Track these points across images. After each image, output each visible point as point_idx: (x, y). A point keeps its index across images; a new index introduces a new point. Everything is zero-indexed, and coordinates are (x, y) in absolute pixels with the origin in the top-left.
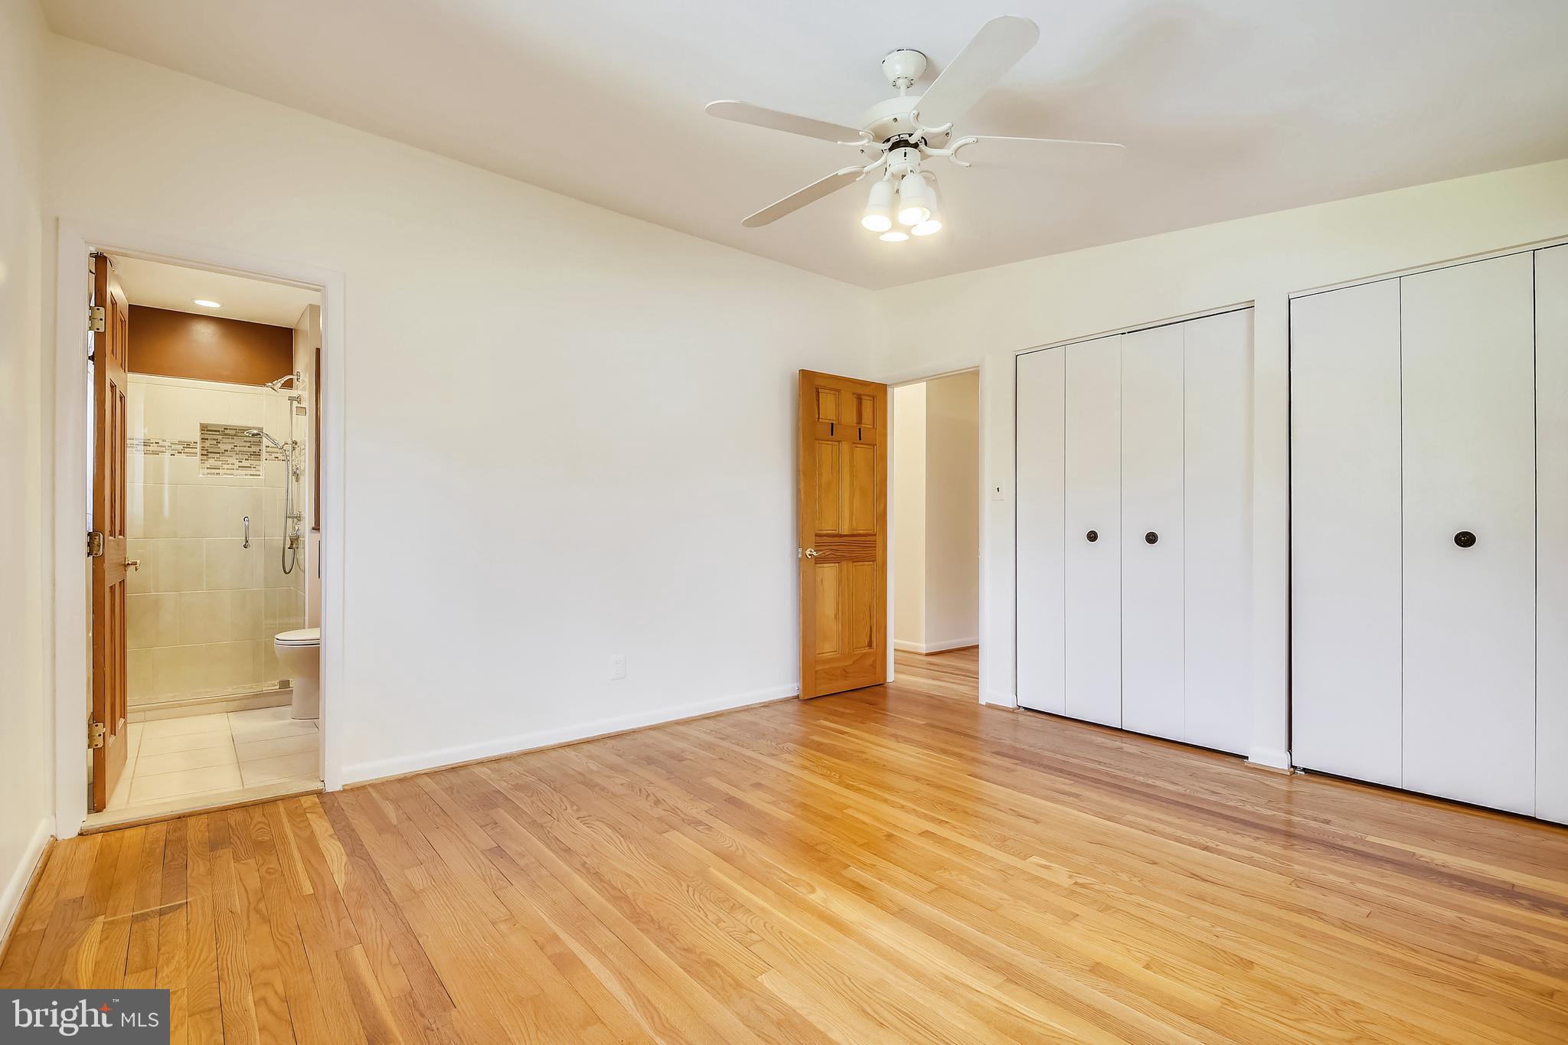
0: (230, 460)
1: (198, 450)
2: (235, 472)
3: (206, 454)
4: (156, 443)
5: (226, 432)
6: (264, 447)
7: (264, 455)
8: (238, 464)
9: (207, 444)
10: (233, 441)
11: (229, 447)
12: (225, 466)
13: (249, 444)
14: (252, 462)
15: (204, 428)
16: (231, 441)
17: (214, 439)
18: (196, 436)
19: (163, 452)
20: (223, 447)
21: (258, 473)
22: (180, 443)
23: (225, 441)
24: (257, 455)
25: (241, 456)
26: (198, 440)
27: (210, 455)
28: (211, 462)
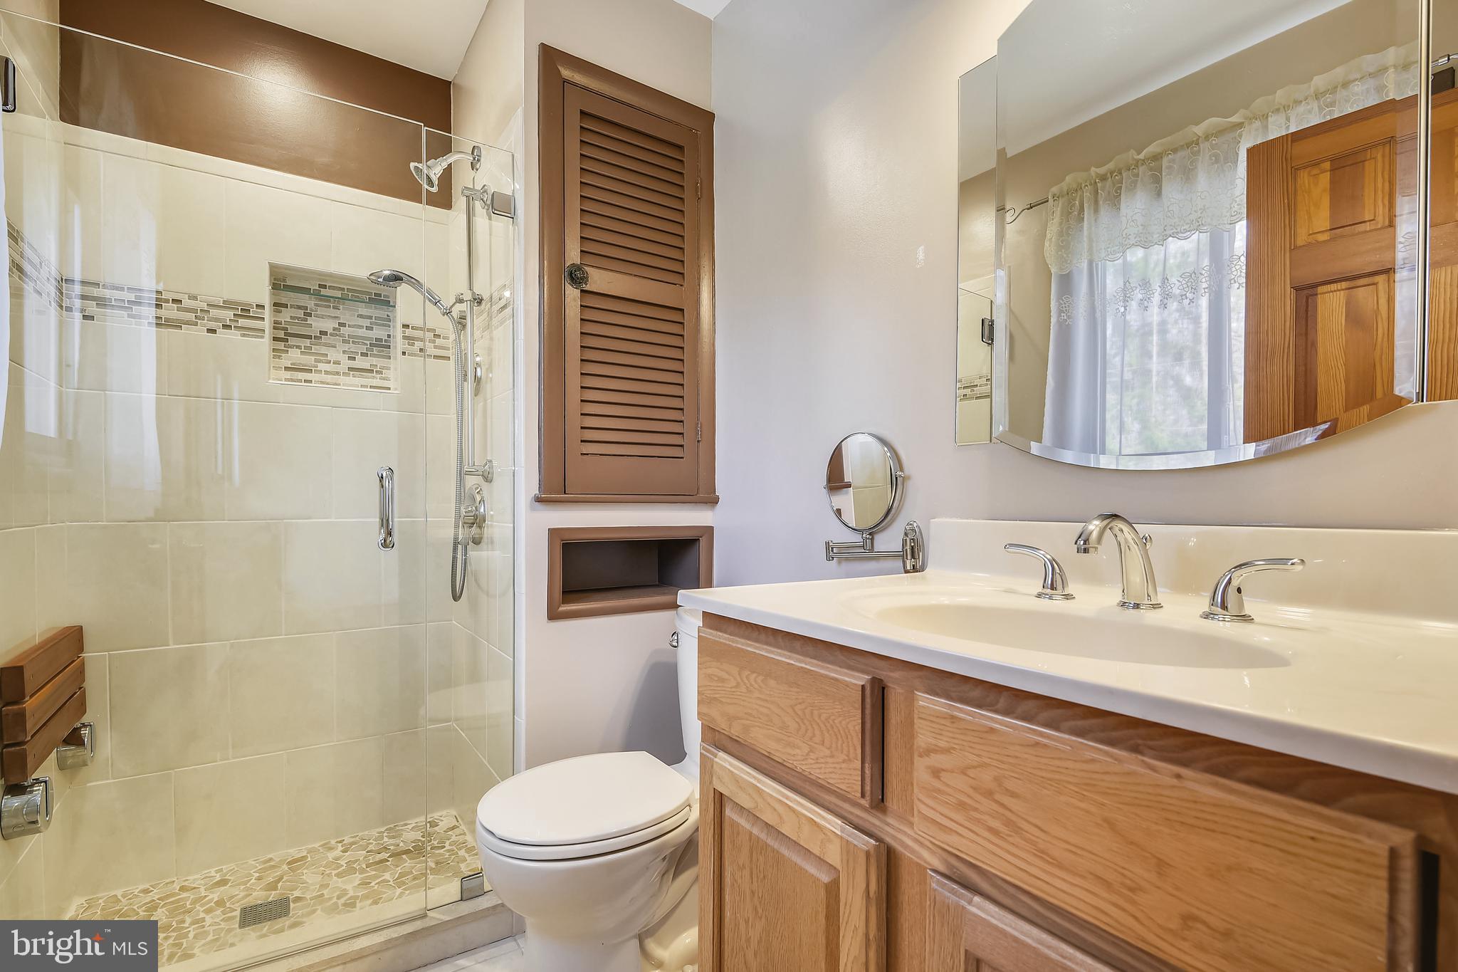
0: (333, 355)
1: (267, 325)
2: (341, 379)
3: (283, 337)
4: (174, 301)
5: (323, 292)
6: (399, 326)
7: (399, 344)
8: (346, 363)
9: (285, 316)
10: (337, 313)
11: (329, 325)
12: (321, 366)
13: (367, 323)
14: (374, 361)
15: (281, 281)
16: (332, 312)
17: (299, 307)
18: (261, 293)
19: (187, 323)
20: (317, 324)
21: (385, 384)
22: (228, 305)
23: (320, 311)
24: (383, 346)
25: (353, 348)
26: (266, 300)
27: (292, 341)
28: (294, 356)
